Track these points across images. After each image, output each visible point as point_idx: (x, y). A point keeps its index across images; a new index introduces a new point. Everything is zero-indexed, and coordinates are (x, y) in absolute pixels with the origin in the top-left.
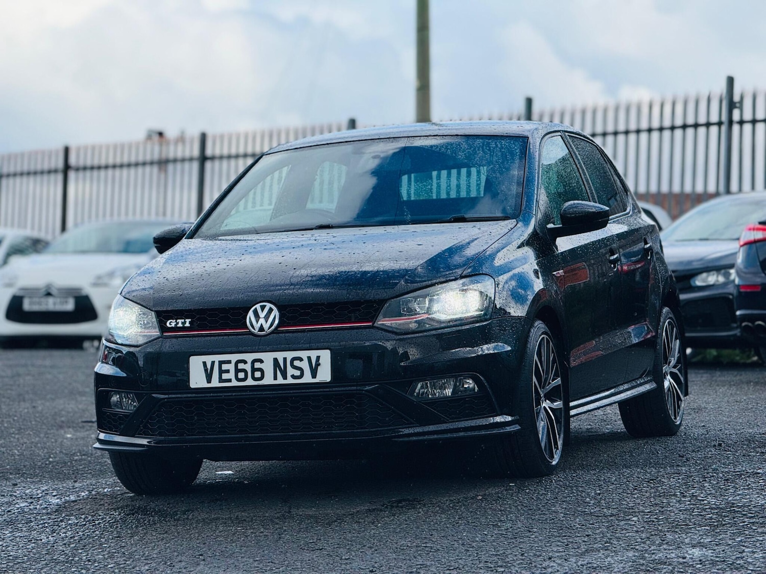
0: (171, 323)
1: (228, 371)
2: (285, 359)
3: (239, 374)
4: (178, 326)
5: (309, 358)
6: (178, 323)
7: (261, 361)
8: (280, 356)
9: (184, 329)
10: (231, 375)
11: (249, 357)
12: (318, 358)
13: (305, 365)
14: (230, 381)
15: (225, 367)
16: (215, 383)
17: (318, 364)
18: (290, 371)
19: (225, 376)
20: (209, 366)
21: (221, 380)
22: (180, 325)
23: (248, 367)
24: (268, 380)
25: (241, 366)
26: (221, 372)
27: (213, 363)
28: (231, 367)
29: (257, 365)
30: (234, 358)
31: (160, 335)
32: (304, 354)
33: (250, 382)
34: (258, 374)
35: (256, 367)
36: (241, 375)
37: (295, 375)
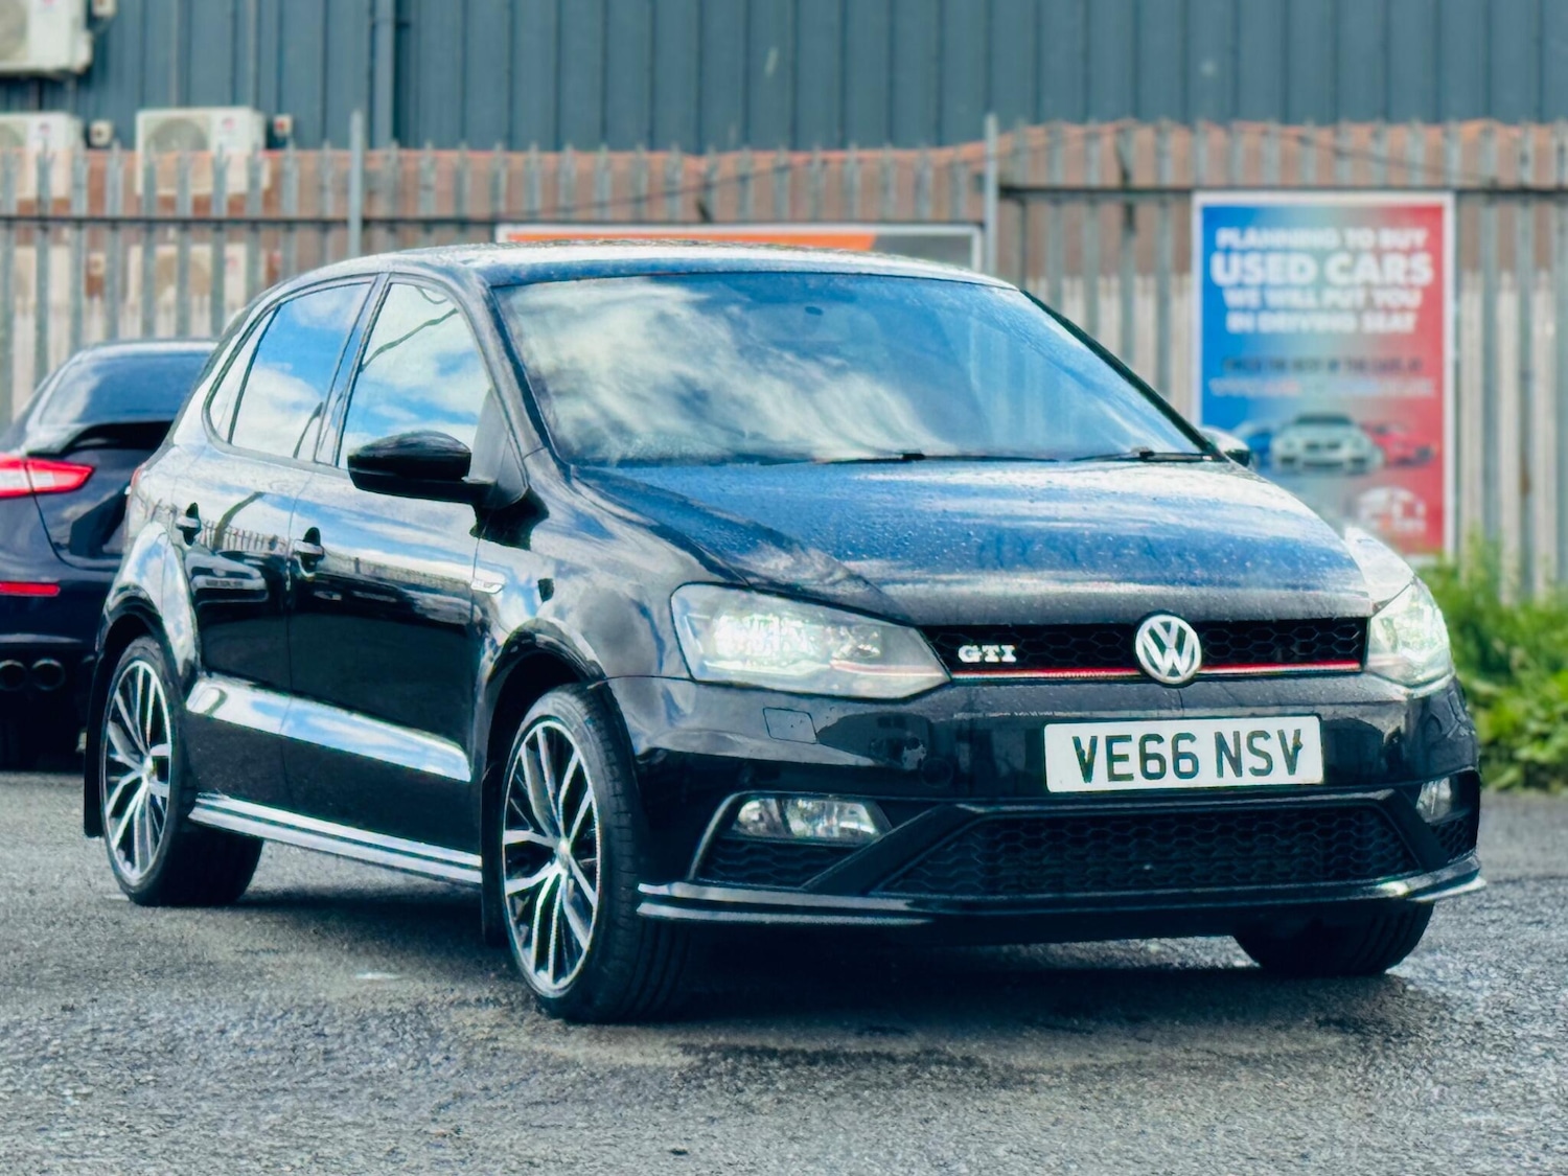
0: (968, 654)
1: (1124, 758)
2: (1237, 735)
3: (1149, 763)
4: (988, 660)
5: (1282, 734)
6: (985, 655)
7: (1190, 737)
8: (1228, 727)
9: (1000, 666)
10: (1133, 766)
11: (1168, 729)
12: (1298, 733)
13: (1273, 747)
14: (1129, 777)
15: (1118, 748)
16: (1100, 783)
17: (1297, 747)
18: (1249, 761)
19: (1119, 768)
20: (1086, 746)
21: (1113, 777)
22: (992, 658)
23: (1166, 750)
24: (1207, 778)
25: (1151, 747)
26: (1112, 758)
28: (1131, 749)
29: (1184, 746)
30: (1137, 730)
31: (947, 678)
32: (1271, 725)
33: (1170, 781)
34: (1186, 765)
35: (1180, 750)
36: (1153, 766)
37: (1257, 767)
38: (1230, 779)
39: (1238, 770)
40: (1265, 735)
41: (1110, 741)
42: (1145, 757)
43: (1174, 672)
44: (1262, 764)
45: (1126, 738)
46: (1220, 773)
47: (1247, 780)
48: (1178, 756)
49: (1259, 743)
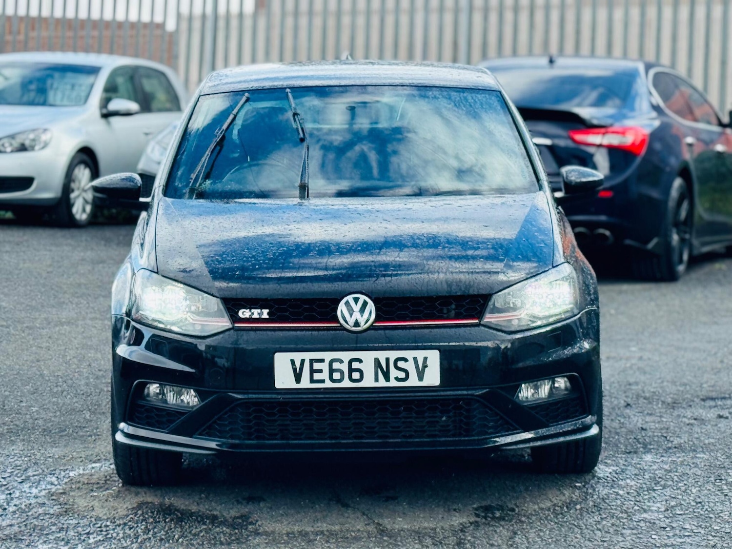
0: (244, 313)
1: (320, 371)
2: (388, 360)
3: (334, 374)
4: (253, 317)
5: (415, 359)
6: (253, 314)
7: (360, 361)
8: (382, 355)
9: (260, 320)
10: (325, 375)
11: (346, 356)
12: (425, 359)
13: (410, 366)
14: (323, 381)
15: (317, 366)
16: (305, 383)
17: (425, 366)
18: (394, 373)
19: (317, 376)
20: (298, 365)
21: (312, 381)
22: (256, 316)
23: (345, 367)
24: (369, 382)
25: (336, 366)
26: (312, 371)
27: (303, 361)
28: (325, 367)
29: (355, 365)
30: (328, 356)
31: (231, 326)
32: (409, 354)
33: (346, 384)
34: (356, 375)
35: (353, 367)
36: (337, 376)
37: (399, 377)
38: (382, 383)
39: (387, 379)
40: (405, 360)
41: (312, 362)
42: (332, 371)
43: (357, 324)
44: (402, 375)
45: (322, 361)
46: (377, 380)
47: (393, 383)
48: (351, 371)
49: (401, 364)
